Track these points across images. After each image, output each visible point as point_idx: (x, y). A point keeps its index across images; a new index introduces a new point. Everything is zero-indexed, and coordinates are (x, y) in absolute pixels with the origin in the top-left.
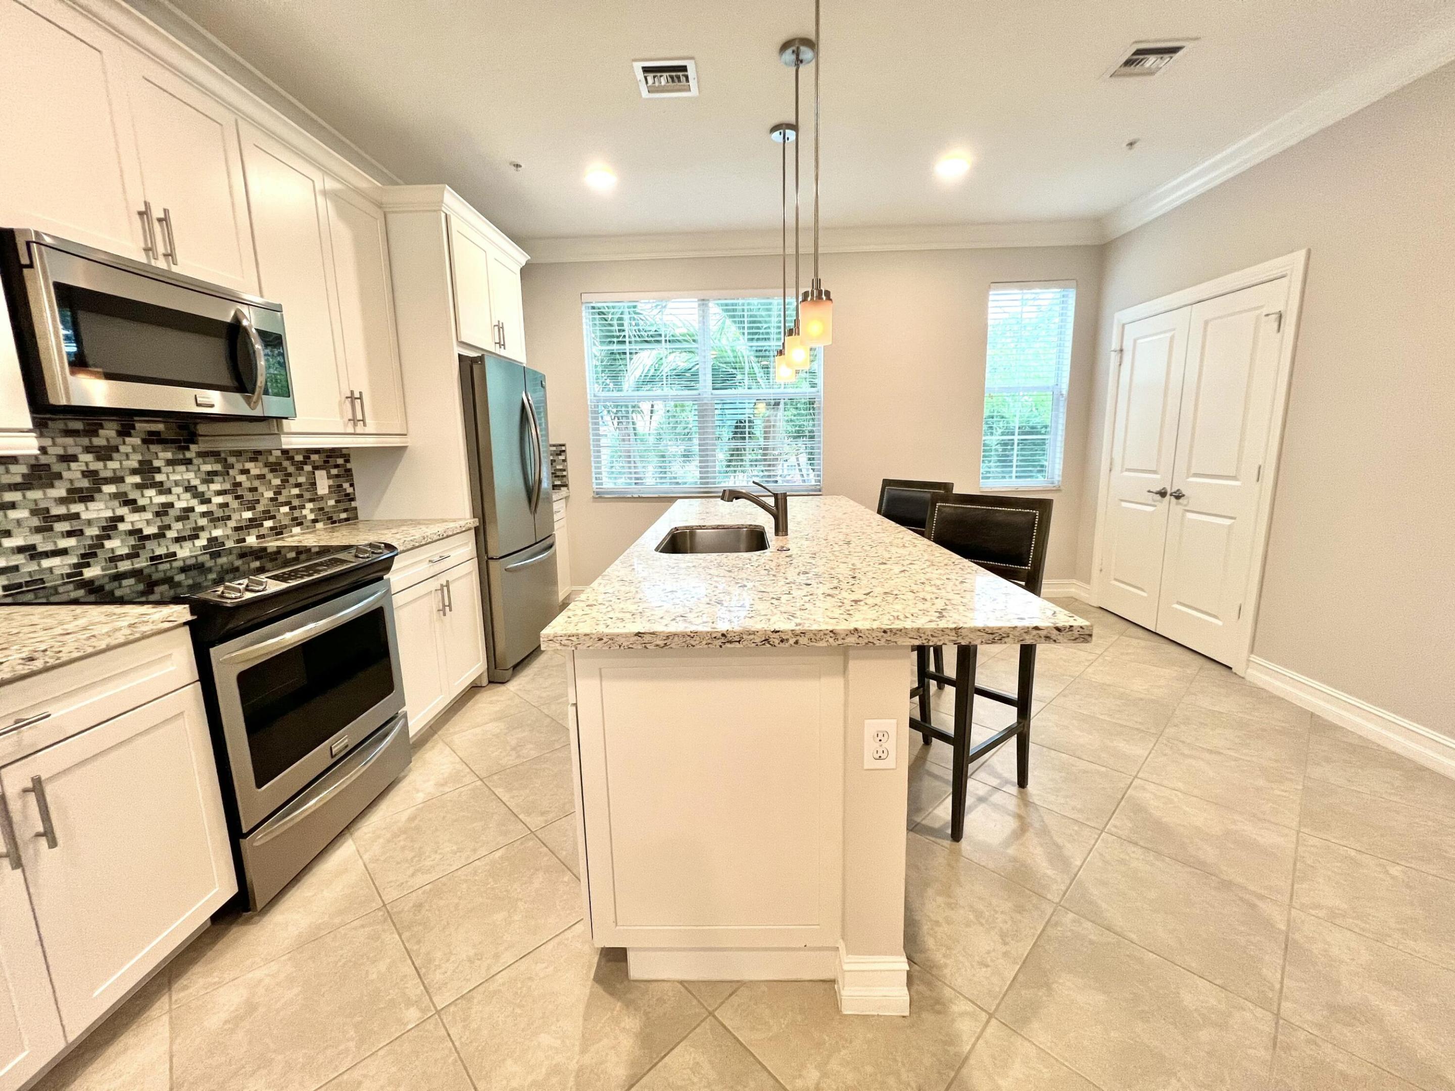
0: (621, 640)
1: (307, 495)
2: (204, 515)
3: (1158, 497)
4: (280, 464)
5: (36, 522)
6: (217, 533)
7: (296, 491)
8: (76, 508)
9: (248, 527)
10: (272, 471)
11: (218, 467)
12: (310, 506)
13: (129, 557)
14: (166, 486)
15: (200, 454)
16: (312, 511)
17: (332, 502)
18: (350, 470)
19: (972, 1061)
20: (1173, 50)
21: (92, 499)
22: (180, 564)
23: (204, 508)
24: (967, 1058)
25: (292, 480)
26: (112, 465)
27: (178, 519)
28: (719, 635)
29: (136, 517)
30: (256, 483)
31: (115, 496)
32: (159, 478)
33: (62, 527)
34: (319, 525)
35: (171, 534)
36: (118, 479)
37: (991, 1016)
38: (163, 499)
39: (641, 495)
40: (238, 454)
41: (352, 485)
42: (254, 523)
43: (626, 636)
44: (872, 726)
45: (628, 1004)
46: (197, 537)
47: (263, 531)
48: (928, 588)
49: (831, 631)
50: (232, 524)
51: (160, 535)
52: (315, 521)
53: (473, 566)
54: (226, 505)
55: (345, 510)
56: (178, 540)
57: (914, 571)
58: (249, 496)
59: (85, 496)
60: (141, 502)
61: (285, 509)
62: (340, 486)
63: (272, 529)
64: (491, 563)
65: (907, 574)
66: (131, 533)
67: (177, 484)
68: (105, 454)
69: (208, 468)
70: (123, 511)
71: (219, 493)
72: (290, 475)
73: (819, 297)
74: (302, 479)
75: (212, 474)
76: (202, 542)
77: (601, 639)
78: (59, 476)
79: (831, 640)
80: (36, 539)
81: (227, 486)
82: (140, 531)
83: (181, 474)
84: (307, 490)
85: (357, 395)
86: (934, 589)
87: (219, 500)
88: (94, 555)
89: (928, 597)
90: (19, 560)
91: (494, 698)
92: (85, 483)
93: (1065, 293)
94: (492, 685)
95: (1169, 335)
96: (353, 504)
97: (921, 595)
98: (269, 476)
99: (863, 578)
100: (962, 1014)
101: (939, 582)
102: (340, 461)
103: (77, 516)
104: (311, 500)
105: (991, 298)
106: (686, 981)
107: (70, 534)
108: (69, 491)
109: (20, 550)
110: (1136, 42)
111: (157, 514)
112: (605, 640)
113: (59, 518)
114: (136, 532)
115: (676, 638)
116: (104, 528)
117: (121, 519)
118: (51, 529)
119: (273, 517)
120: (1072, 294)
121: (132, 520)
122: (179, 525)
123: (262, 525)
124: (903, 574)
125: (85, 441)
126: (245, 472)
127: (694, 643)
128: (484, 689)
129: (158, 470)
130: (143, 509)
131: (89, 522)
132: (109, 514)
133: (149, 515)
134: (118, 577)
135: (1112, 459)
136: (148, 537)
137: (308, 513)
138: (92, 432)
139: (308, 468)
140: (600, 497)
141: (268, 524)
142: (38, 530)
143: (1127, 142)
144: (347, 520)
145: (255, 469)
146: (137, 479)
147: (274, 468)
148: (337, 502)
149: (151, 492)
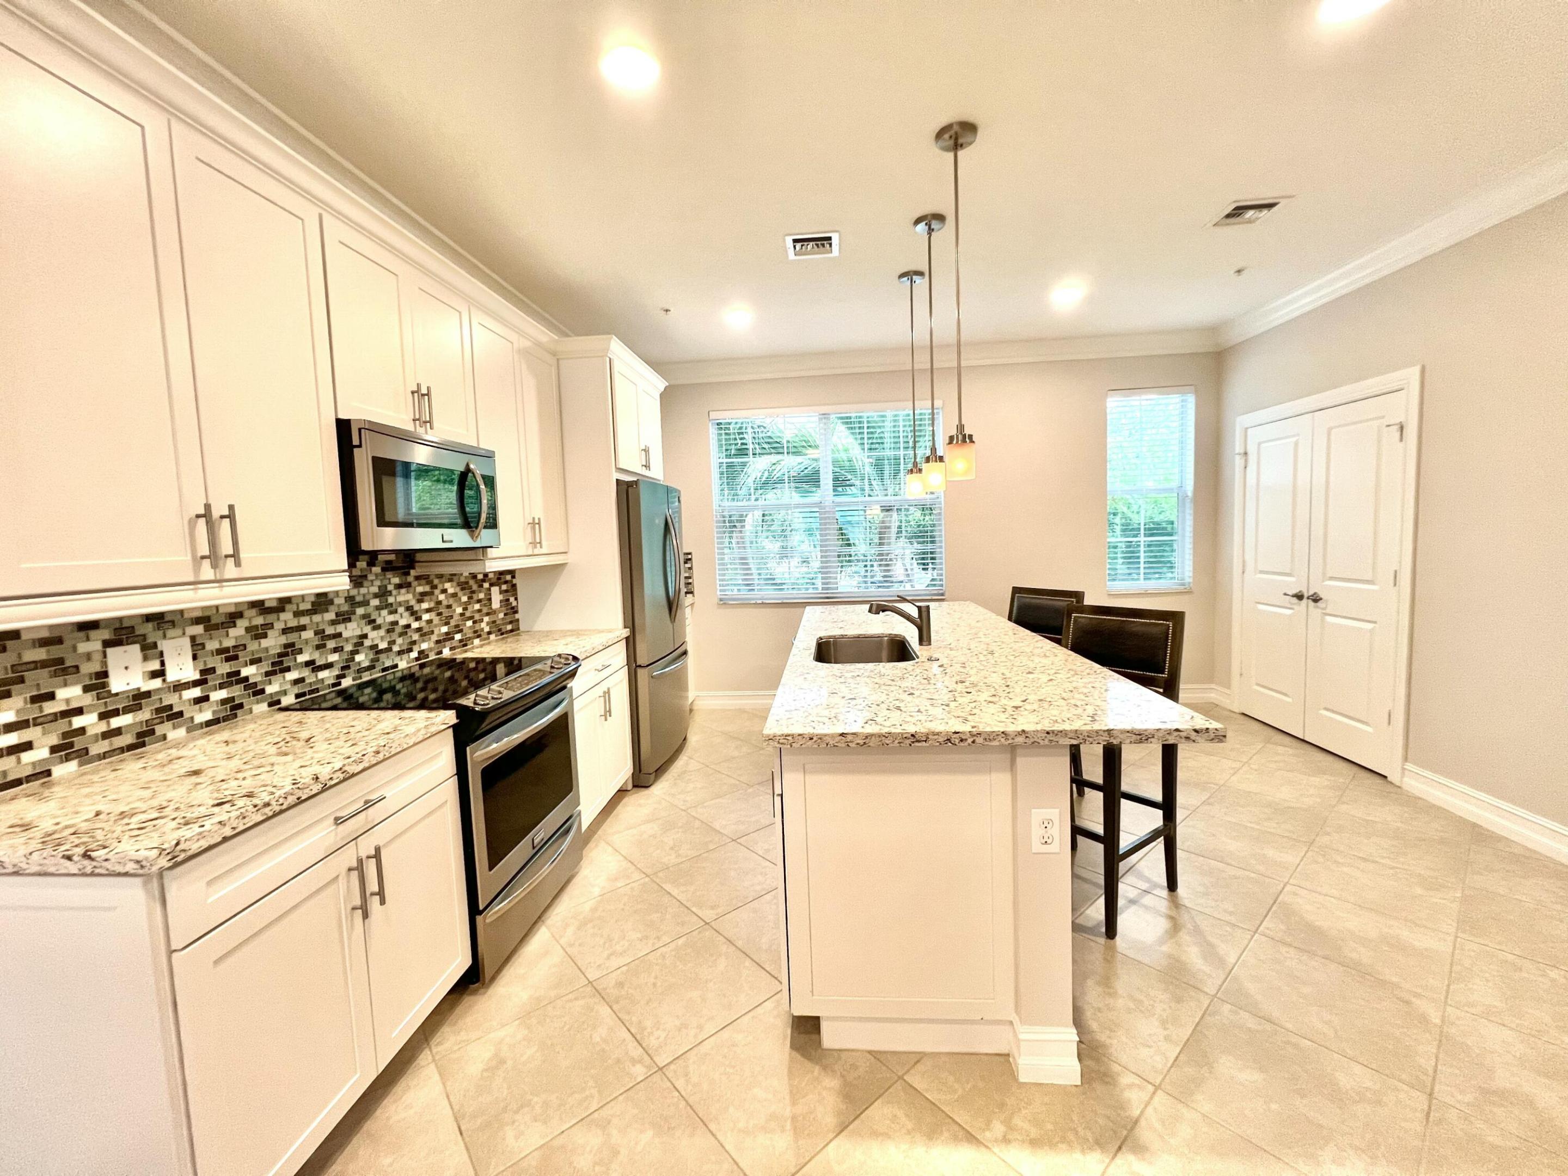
0: (828, 739)
1: (485, 610)
2: (419, 630)
3: (1295, 600)
4: (467, 583)
5: (316, 641)
6: (424, 646)
7: (477, 606)
8: (340, 628)
9: (445, 640)
10: (462, 589)
11: (427, 588)
12: (486, 619)
13: (371, 668)
14: (394, 606)
15: (417, 578)
16: (488, 624)
17: (501, 615)
18: (514, 586)
19: (1143, 1123)
20: (1270, 206)
21: (349, 620)
22: (399, 675)
23: (415, 625)
24: (1136, 1122)
25: (475, 597)
26: (363, 590)
27: (401, 635)
28: (909, 735)
29: (375, 634)
30: (451, 601)
31: (364, 617)
32: (391, 600)
33: (331, 644)
34: (492, 637)
35: (396, 648)
36: (365, 603)
37: (1157, 1088)
38: (391, 618)
39: (765, 601)
40: (440, 576)
41: (516, 599)
42: (448, 637)
43: (832, 736)
44: (1038, 815)
45: (825, 1068)
46: (410, 650)
47: (455, 643)
48: (1077, 696)
49: (1003, 732)
50: (434, 638)
51: (389, 650)
52: (489, 633)
53: (624, 675)
54: (429, 622)
55: (511, 622)
56: (400, 653)
57: (1060, 681)
58: (446, 613)
59: (346, 618)
60: (379, 621)
61: (469, 623)
62: (508, 600)
63: (461, 641)
64: (640, 671)
65: (1055, 683)
66: (371, 648)
67: (400, 604)
69: (421, 589)
70: (367, 629)
71: (428, 611)
72: (473, 592)
73: (964, 441)
74: (482, 596)
75: (423, 594)
76: (414, 655)
77: (811, 739)
79: (1003, 740)
80: (316, 655)
81: (432, 605)
82: (377, 646)
83: (405, 596)
84: (485, 605)
85: (537, 521)
86: (1082, 697)
87: (426, 617)
88: (348, 667)
89: (1079, 703)
90: (306, 673)
91: (642, 801)
93: (1184, 398)
94: (636, 789)
95: (1294, 439)
96: (517, 616)
97: (1073, 702)
98: (460, 594)
99: (1015, 686)
100: (1131, 1086)
101: (1085, 691)
102: (508, 577)
103: (340, 635)
104: (488, 614)
105: (1108, 405)
106: (874, 1051)
107: (336, 650)
108: (337, 615)
109: (308, 664)
110: (1234, 202)
111: (388, 631)
112: (815, 739)
113: (330, 637)
114: (374, 647)
115: (873, 738)
116: (355, 645)
117: (365, 636)
118: (324, 646)
119: (460, 631)
120: (1191, 399)
121: (373, 637)
122: (400, 641)
123: (453, 638)
124: (1050, 683)
126: (444, 591)
127: (887, 742)
128: (629, 793)
129: (390, 593)
130: (379, 627)
131: (347, 640)
132: (359, 633)
133: (382, 632)
134: (361, 687)
135: (1244, 562)
136: (381, 652)
137: (485, 627)
139: (486, 585)
140: (725, 604)
141: (458, 637)
142: (318, 647)
143: (1236, 269)
144: (512, 631)
145: (450, 588)
146: (377, 602)
147: (464, 586)
148: (505, 615)
149: (385, 613)
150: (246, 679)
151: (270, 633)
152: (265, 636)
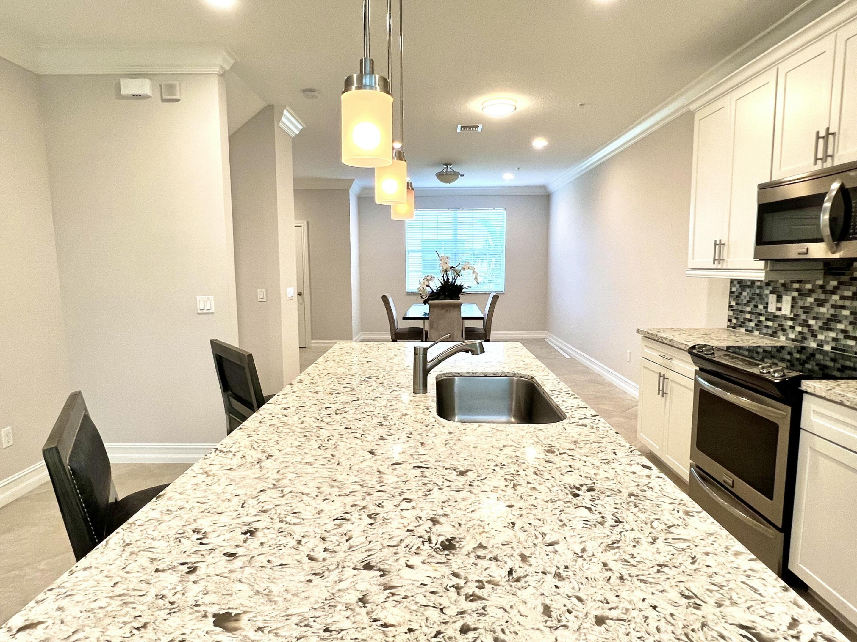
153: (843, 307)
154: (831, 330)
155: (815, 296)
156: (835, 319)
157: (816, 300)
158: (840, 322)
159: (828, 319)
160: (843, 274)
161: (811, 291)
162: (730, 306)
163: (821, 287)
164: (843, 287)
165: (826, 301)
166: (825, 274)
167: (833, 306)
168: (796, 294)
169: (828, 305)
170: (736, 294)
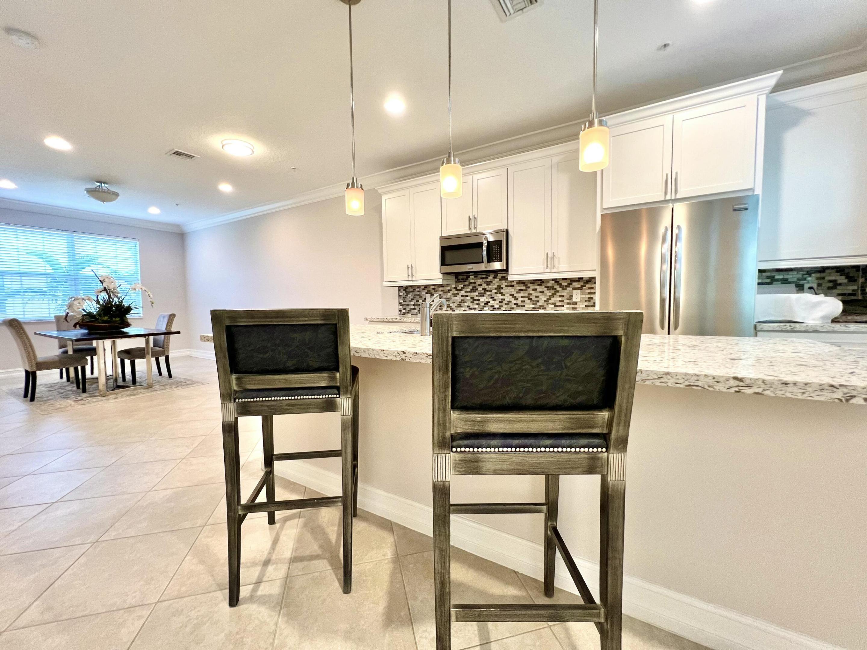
1: (566, 301)
2: (515, 304)
4: (553, 287)
5: (472, 300)
7: (560, 299)
10: (548, 290)
11: (524, 288)
14: (504, 293)
17: (582, 306)
23: (515, 302)
25: (558, 294)
26: (490, 286)
27: (506, 304)
29: (493, 302)
30: (539, 294)
31: (489, 295)
32: (502, 291)
33: (476, 302)
35: (502, 309)
36: (491, 291)
38: (502, 297)
51: (499, 308)
54: (524, 301)
59: (482, 295)
60: (495, 298)
61: (553, 306)
66: (492, 306)
67: (507, 293)
68: (488, 284)
69: (520, 288)
70: (491, 300)
71: (522, 297)
72: (558, 292)
74: (565, 294)
75: (521, 290)
78: (477, 289)
80: (471, 305)
81: (527, 295)
82: (494, 306)
83: (510, 290)
84: (567, 299)
87: (520, 299)
90: (467, 309)
92: (483, 291)
98: (546, 292)
103: (479, 300)
104: (568, 304)
107: (477, 304)
108: (479, 293)
109: (468, 306)
111: (500, 302)
113: (475, 300)
116: (485, 304)
117: (489, 302)
118: (474, 302)
119: (545, 309)
121: (492, 303)
122: (506, 306)
125: (485, 280)
126: (535, 290)
129: (502, 288)
130: (495, 300)
131: (482, 302)
132: (487, 300)
138: (487, 278)
139: (569, 289)
142: (471, 302)
145: (539, 288)
146: (496, 291)
147: (550, 288)
149: (499, 295)
150: (451, 306)
151: (458, 296)
152: (456, 296)
153: (467, 296)
154: (462, 307)
155: (451, 292)
156: (463, 301)
157: (452, 294)
158: (466, 303)
159: (460, 302)
160: (465, 282)
161: (450, 291)
162: (399, 303)
163: (454, 288)
164: (465, 287)
165: (458, 294)
166: (456, 282)
167: (462, 296)
168: (441, 293)
169: (459, 296)
170: (403, 296)
